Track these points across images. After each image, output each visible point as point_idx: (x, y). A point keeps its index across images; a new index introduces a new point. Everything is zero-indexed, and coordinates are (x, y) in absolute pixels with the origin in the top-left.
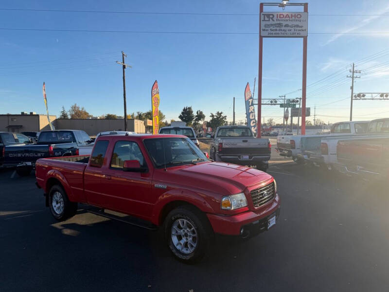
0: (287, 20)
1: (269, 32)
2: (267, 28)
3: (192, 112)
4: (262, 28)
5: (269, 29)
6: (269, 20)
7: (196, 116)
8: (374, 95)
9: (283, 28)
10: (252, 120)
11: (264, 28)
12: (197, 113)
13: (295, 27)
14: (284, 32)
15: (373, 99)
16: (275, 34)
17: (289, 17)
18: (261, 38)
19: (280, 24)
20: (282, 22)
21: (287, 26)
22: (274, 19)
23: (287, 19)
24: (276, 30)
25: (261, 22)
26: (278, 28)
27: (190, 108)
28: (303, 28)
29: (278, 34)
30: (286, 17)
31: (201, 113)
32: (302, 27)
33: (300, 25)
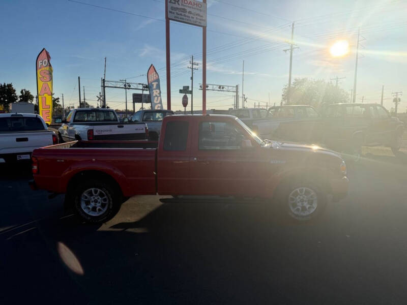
0: (190, 7)
1: (175, 15)
2: (173, 11)
3: (15, 91)
4: (168, 10)
5: (175, 12)
6: (175, 3)
7: (20, 97)
8: (214, 86)
9: (187, 14)
10: (156, 104)
11: (171, 10)
12: (22, 92)
13: (197, 15)
14: (188, 18)
15: (213, 90)
16: (181, 18)
17: (191, 4)
18: (168, 20)
19: (184, 9)
20: (186, 8)
21: (190, 12)
22: (179, 2)
23: (190, 5)
24: (181, 15)
25: (168, 3)
26: (183, 14)
27: (10, 86)
28: (204, 19)
29: (183, 19)
30: (189, 4)
31: (28, 93)
32: (202, 17)
33: (201, 15)
